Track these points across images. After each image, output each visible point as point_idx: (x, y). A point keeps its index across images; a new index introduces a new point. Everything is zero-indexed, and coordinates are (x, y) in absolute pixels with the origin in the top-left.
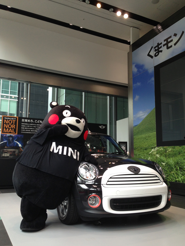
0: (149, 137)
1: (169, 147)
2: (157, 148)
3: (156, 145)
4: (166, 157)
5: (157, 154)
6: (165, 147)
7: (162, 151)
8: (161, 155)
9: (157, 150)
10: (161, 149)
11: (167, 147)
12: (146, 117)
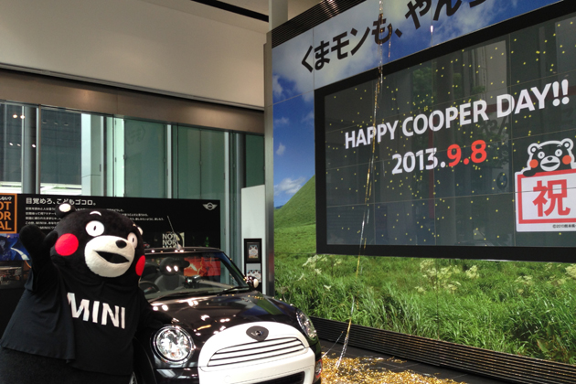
0: (303, 233)
1: (339, 256)
2: (317, 257)
3: (315, 251)
4: (332, 275)
5: (316, 268)
6: (331, 256)
7: (325, 262)
8: (324, 270)
9: (317, 261)
10: (325, 258)
11: (335, 255)
12: (298, 193)
